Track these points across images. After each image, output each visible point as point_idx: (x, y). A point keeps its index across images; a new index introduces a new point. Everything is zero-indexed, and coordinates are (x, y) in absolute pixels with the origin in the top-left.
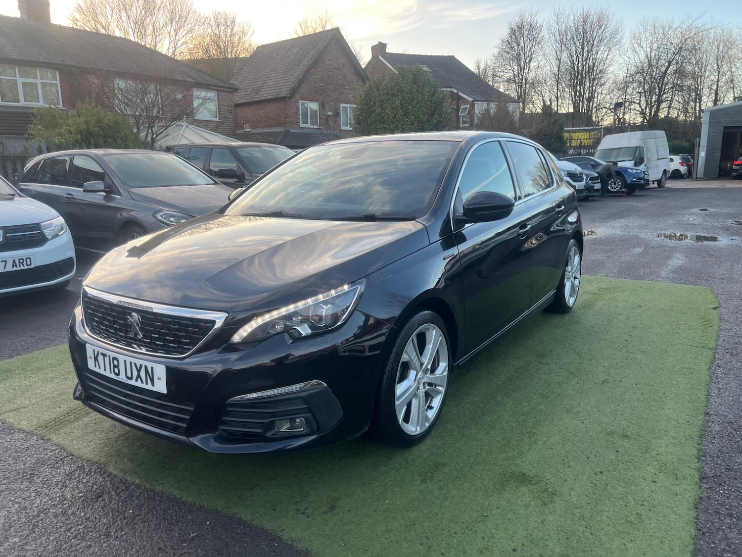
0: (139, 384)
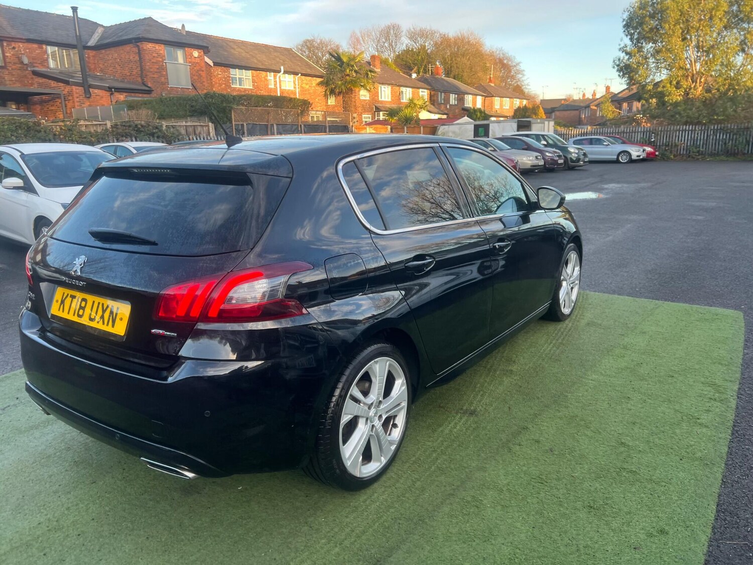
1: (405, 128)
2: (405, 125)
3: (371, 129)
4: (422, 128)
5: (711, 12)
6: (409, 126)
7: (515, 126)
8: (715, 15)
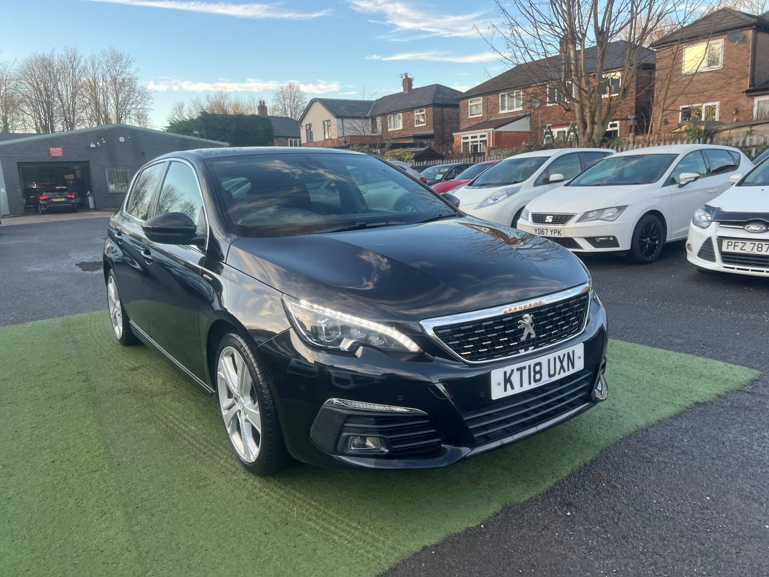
0: (563, 375)
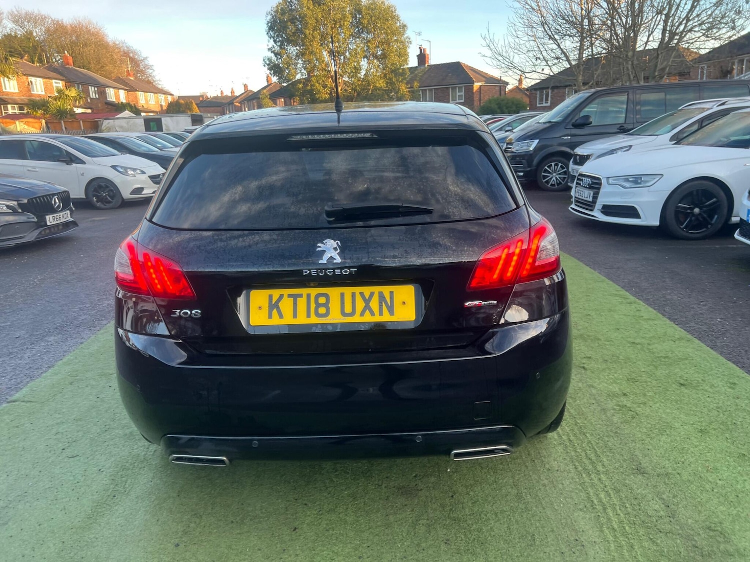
1: (62, 122)
2: (60, 119)
3: (22, 124)
4: (81, 122)
5: (340, 22)
6: (66, 120)
7: (189, 120)
8: (344, 24)
